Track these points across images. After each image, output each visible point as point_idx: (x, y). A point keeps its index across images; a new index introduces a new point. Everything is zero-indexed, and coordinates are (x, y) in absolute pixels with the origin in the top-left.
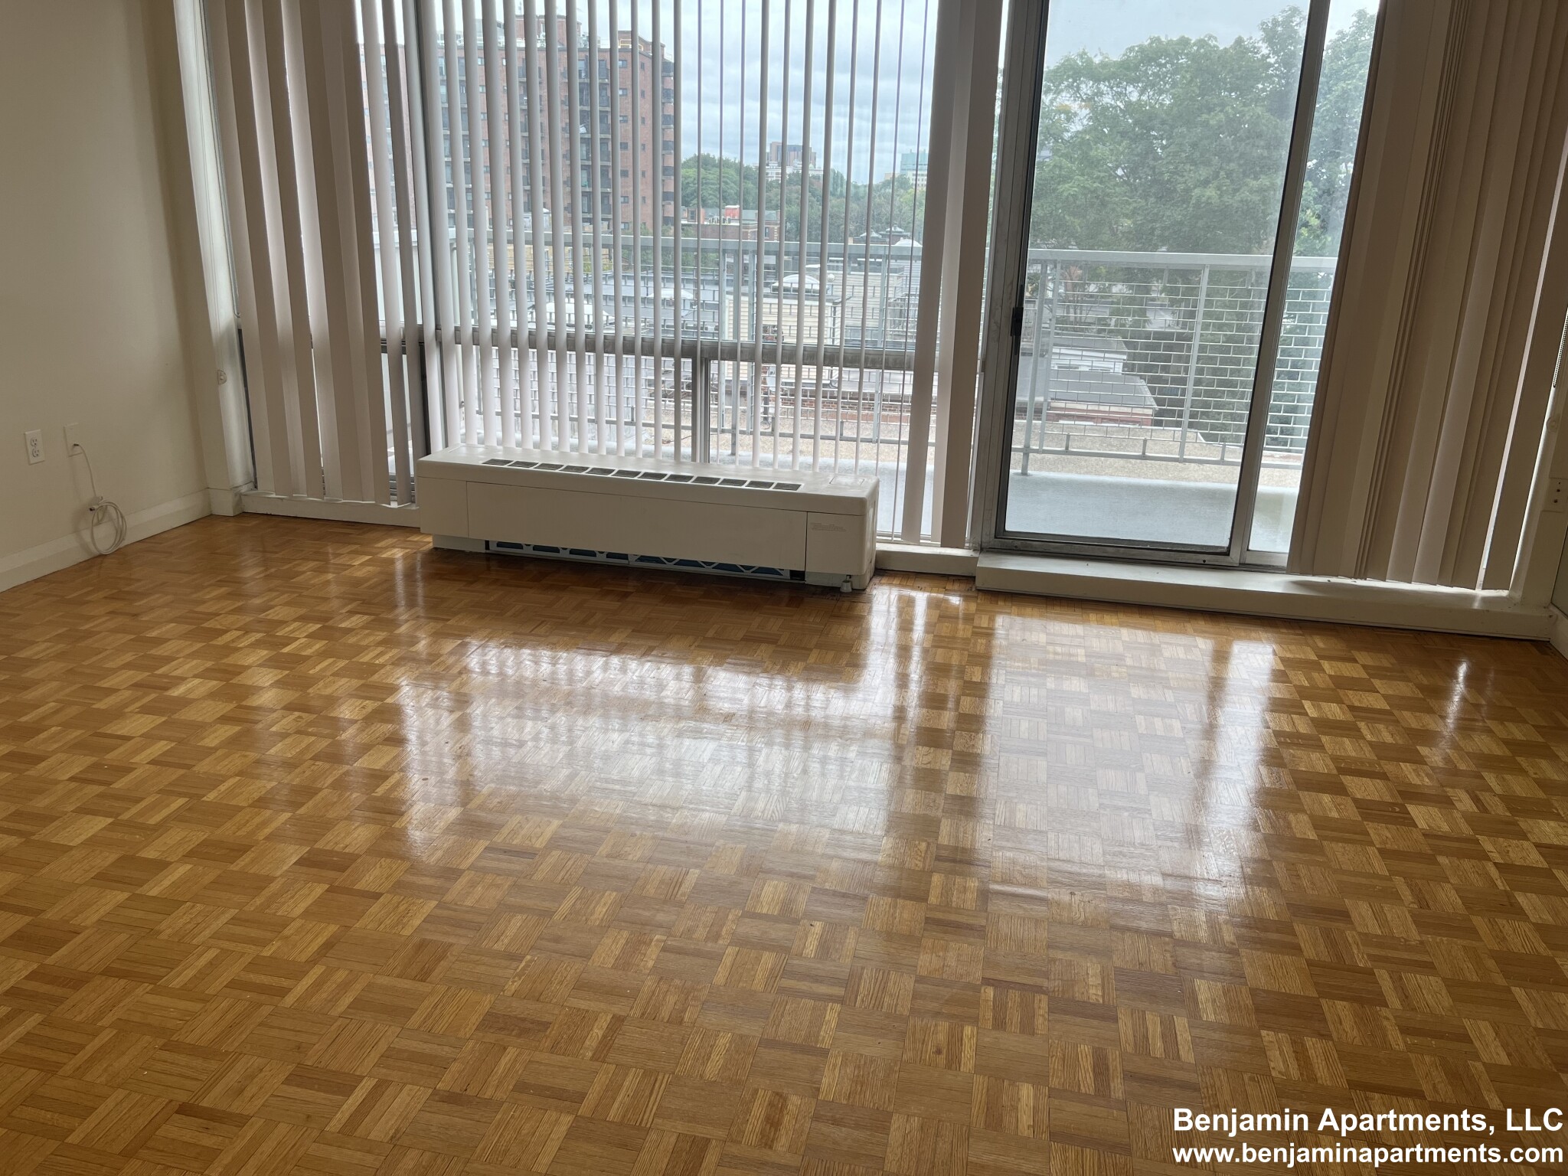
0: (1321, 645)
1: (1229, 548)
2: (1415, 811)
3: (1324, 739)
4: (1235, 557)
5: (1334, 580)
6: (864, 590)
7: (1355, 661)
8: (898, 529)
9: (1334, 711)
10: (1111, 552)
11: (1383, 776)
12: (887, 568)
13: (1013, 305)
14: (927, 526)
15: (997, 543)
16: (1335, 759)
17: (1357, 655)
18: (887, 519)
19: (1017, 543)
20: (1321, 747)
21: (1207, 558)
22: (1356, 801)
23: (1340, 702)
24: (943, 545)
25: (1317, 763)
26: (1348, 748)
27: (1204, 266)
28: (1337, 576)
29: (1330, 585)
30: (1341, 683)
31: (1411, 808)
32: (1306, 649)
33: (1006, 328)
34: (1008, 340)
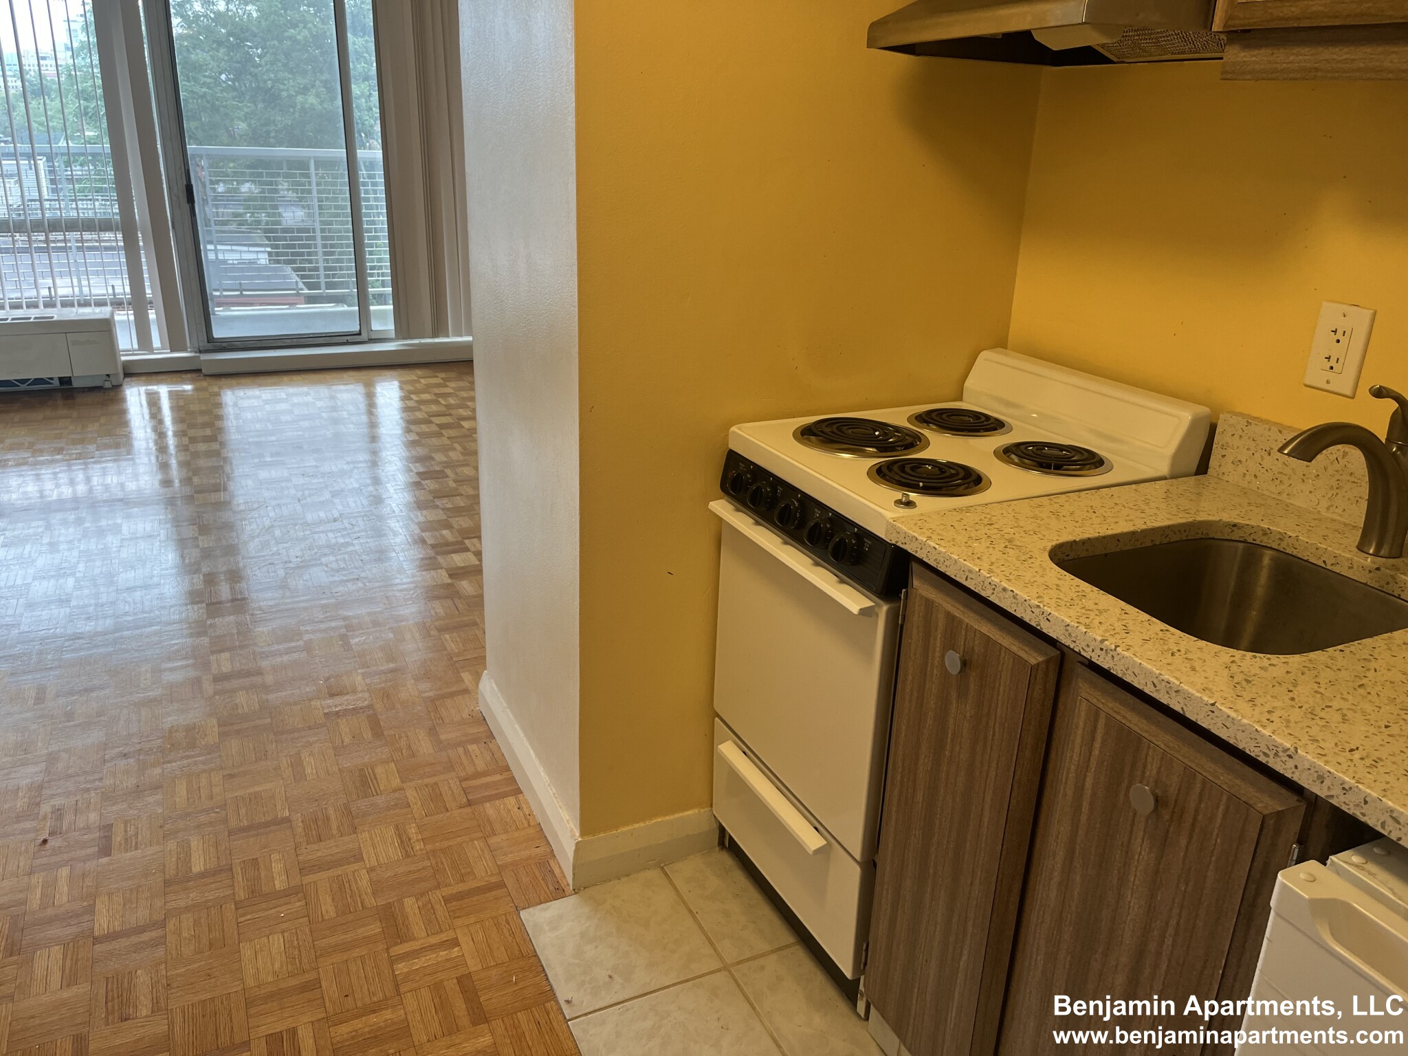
0: (420, 373)
1: (360, 330)
2: (463, 423)
3: (422, 407)
4: (364, 336)
5: (423, 341)
6: (121, 385)
7: (438, 377)
8: (136, 346)
9: (426, 396)
10: (289, 342)
11: (450, 415)
12: (133, 372)
13: (185, 183)
14: (156, 342)
15: (210, 346)
16: (426, 413)
17: (437, 374)
18: (126, 341)
19: (224, 344)
20: (420, 410)
21: (348, 338)
22: (437, 425)
23: (430, 393)
24: (172, 351)
25: (419, 415)
26: (434, 408)
27: (310, 158)
28: (423, 338)
29: (420, 345)
30: (429, 386)
31: (462, 423)
32: (410, 375)
33: (184, 200)
34: (187, 207)
